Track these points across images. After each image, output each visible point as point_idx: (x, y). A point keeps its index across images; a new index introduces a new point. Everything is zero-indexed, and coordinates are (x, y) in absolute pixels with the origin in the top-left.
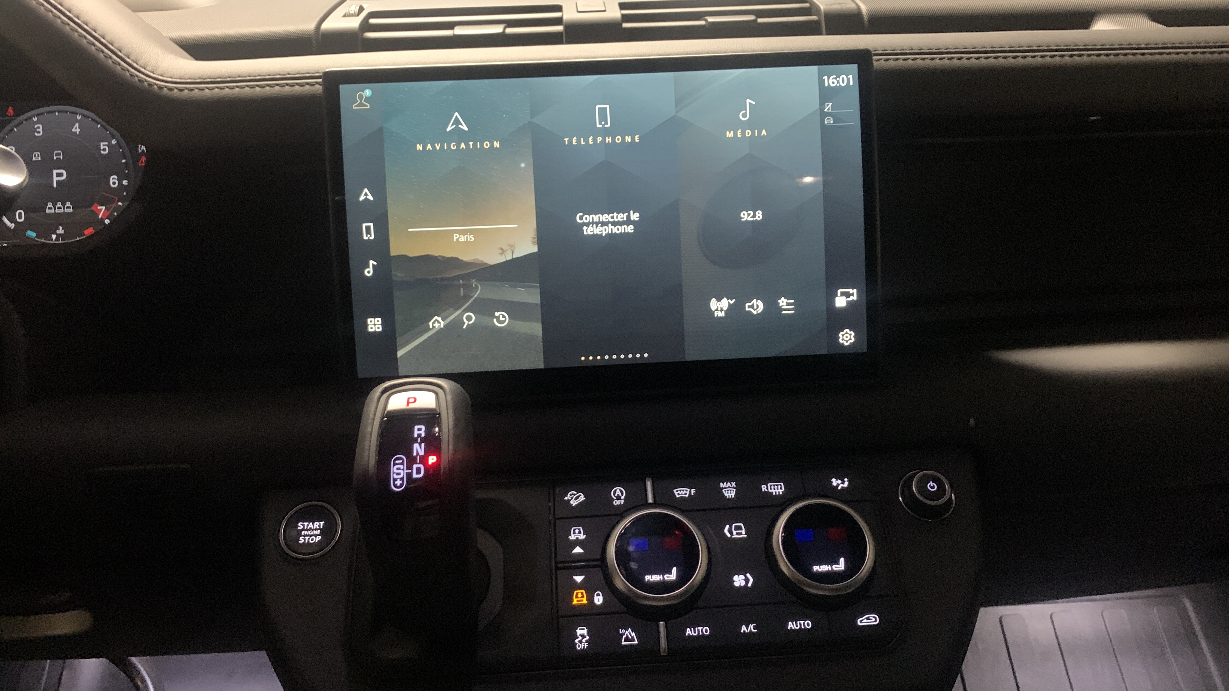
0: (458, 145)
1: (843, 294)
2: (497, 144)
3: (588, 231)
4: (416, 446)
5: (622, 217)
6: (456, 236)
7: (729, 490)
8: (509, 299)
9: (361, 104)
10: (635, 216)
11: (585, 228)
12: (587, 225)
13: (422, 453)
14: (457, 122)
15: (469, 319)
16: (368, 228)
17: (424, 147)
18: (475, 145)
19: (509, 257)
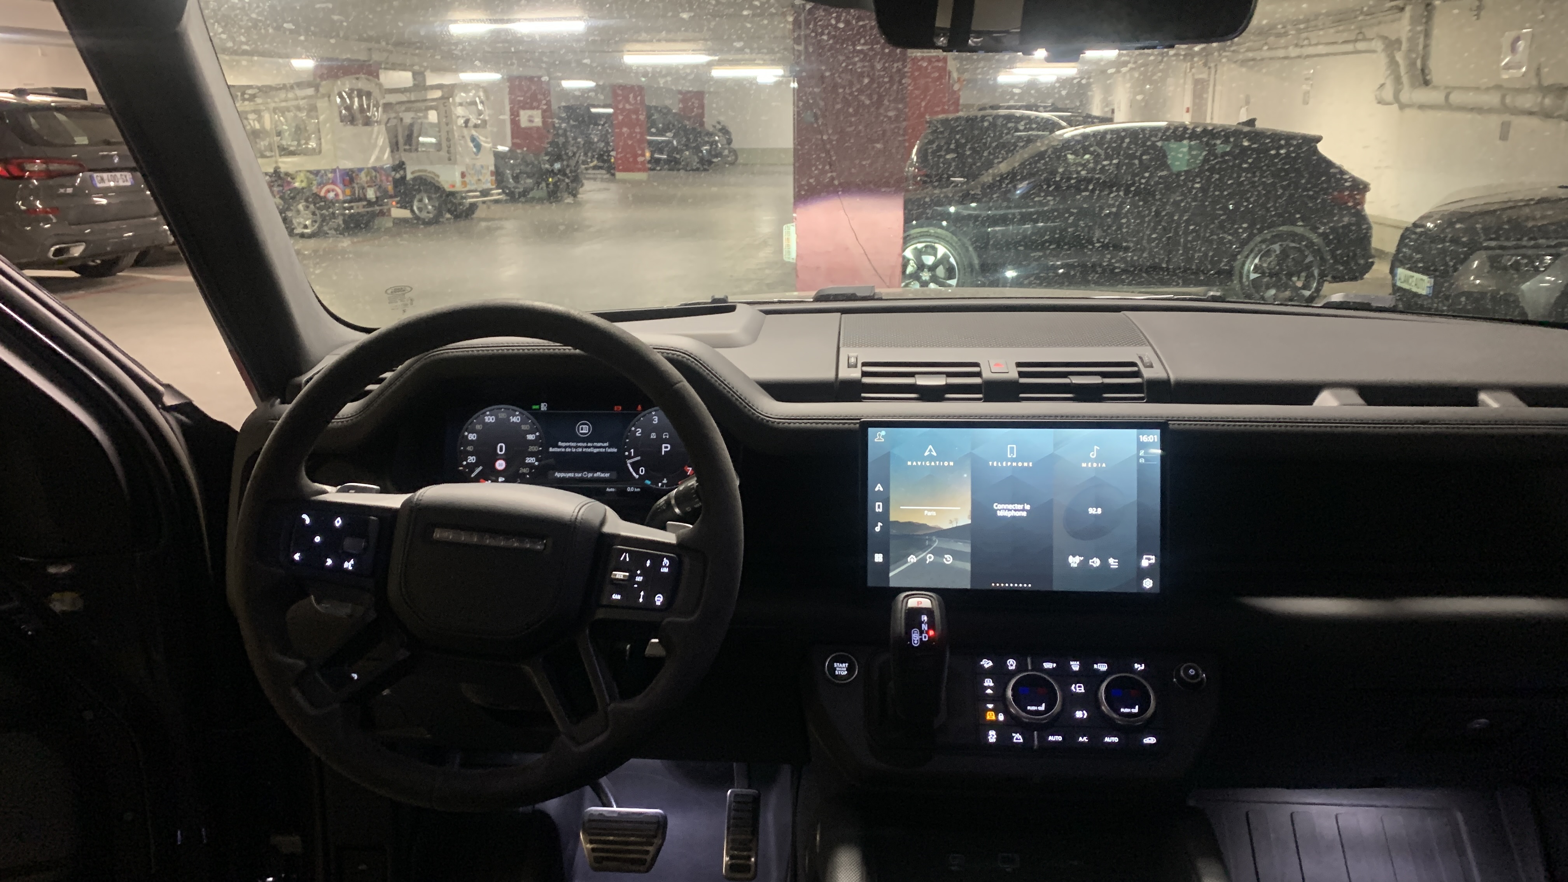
0: (930, 463)
1: (1146, 559)
2: (952, 464)
3: (1000, 514)
4: (923, 625)
5: (1020, 507)
6: (926, 512)
7: (1075, 666)
8: (953, 548)
9: (879, 439)
10: (1028, 507)
11: (998, 512)
12: (1000, 510)
13: (926, 629)
14: (931, 451)
15: (930, 558)
16: (879, 506)
17: (912, 463)
18: (940, 463)
19: (955, 526)
